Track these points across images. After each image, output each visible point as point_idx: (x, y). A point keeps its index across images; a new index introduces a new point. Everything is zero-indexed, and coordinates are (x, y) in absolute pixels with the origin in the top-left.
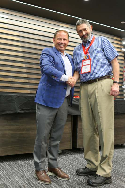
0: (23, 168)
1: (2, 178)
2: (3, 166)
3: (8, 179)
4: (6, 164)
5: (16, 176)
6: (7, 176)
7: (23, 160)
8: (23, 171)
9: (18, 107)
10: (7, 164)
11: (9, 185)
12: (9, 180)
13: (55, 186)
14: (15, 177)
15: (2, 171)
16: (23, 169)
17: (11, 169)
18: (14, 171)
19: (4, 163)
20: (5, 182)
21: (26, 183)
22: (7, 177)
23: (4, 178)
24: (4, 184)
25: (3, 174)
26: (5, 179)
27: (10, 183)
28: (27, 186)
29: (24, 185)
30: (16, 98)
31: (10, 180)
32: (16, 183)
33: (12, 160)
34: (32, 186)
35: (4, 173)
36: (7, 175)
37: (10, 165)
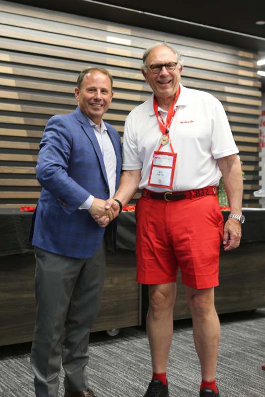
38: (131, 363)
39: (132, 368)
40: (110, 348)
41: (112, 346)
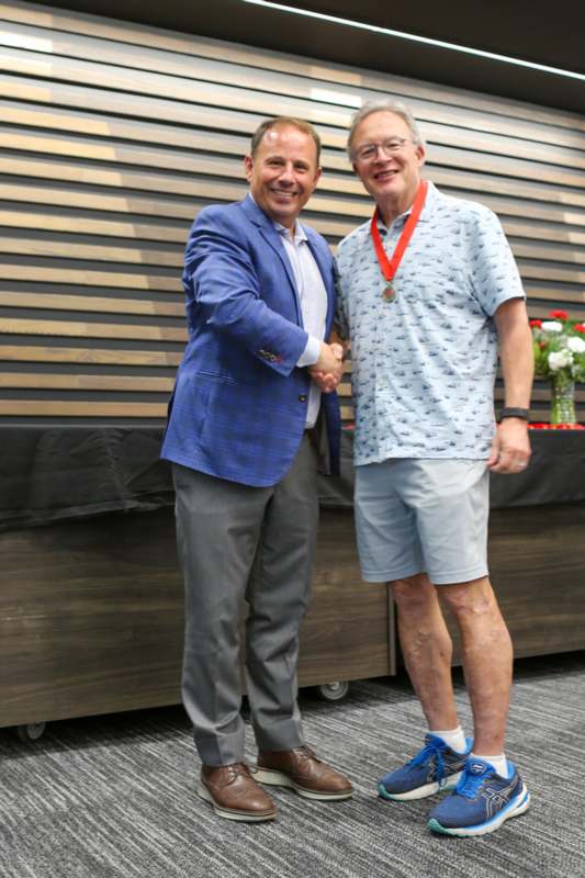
0: (163, 774)
1: (66, 821)
2: (65, 765)
3: (94, 822)
4: (79, 756)
5: (131, 810)
6: (89, 809)
7: (159, 736)
8: (160, 786)
9: (127, 482)
10: (86, 755)
11: (96, 852)
12: (99, 826)
13: (314, 847)
14: (123, 815)
15: (60, 788)
16: (162, 778)
17: (104, 777)
18: (121, 786)
19: (72, 751)
20: (78, 838)
21: (177, 838)
22: (87, 816)
23: (71, 820)
24: (75, 847)
25: (68, 801)
26: (77, 825)
27: (102, 841)
28: (184, 853)
29: (169, 850)
30: (113, 441)
31: (103, 830)
32: (132, 838)
33: (109, 739)
34: (206, 850)
35: (73, 798)
36: (85, 804)
37: (102, 764)
38: (367, 750)
39: (368, 761)
40: (326, 723)
41: (330, 719)
